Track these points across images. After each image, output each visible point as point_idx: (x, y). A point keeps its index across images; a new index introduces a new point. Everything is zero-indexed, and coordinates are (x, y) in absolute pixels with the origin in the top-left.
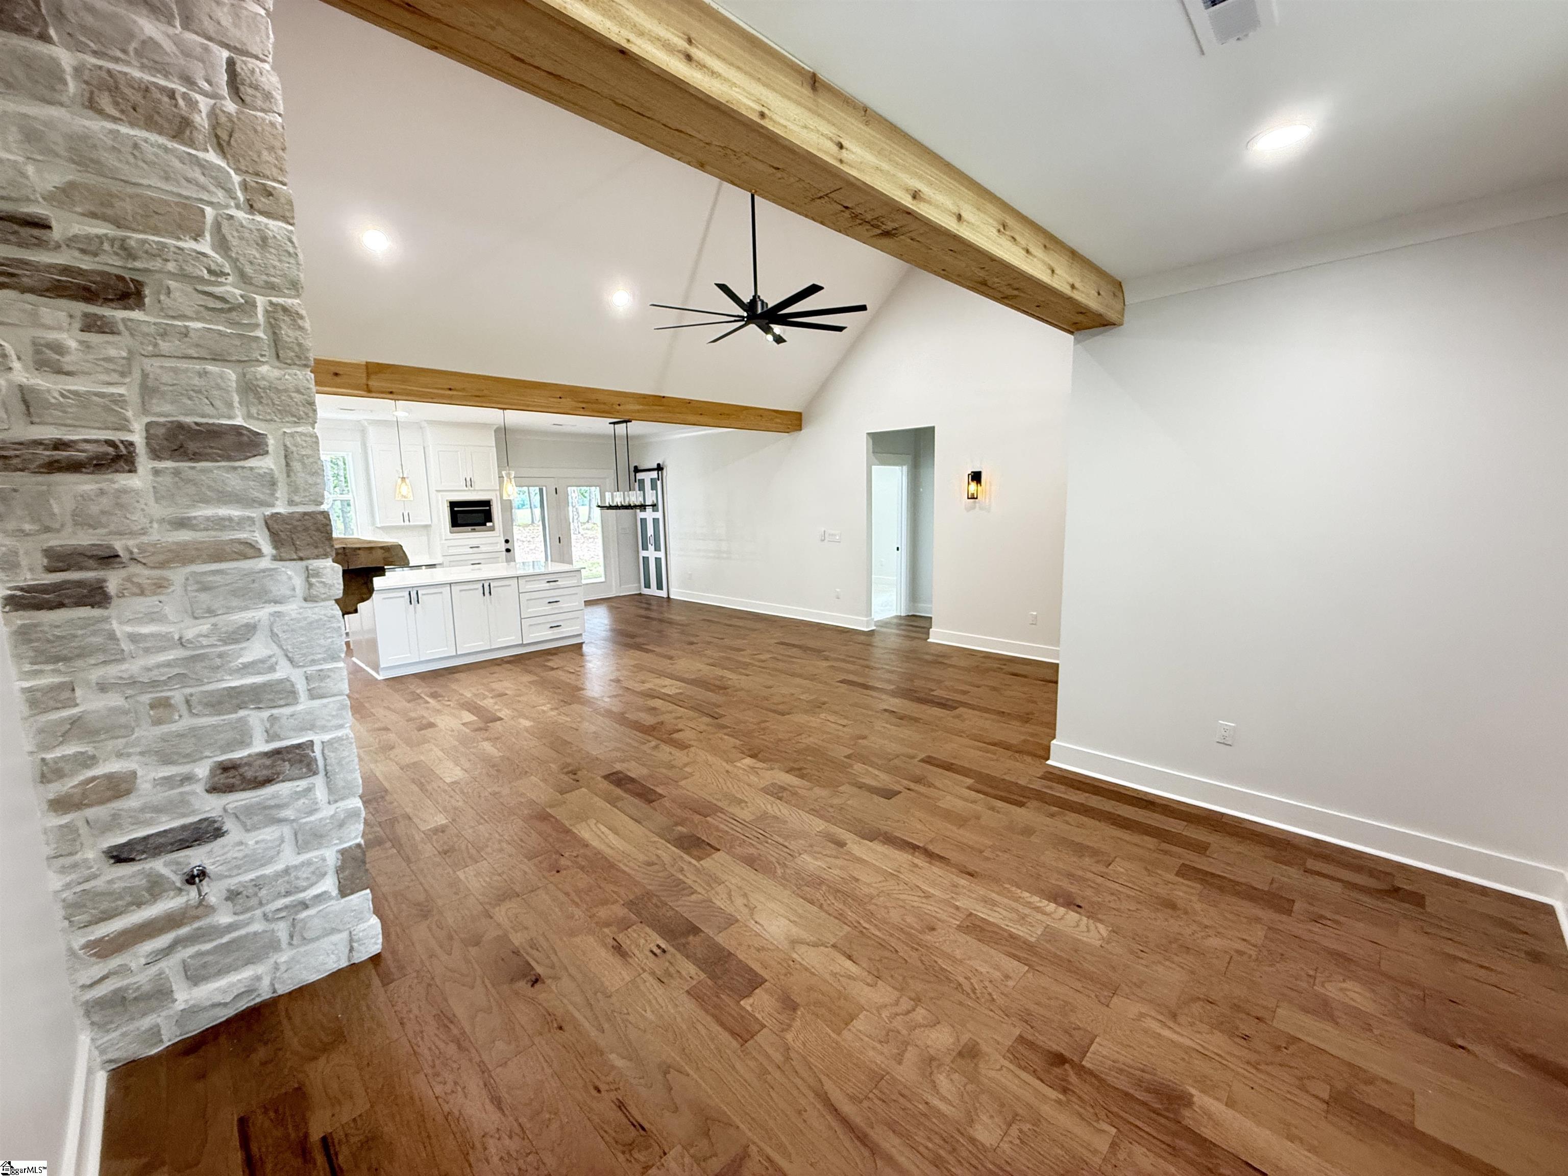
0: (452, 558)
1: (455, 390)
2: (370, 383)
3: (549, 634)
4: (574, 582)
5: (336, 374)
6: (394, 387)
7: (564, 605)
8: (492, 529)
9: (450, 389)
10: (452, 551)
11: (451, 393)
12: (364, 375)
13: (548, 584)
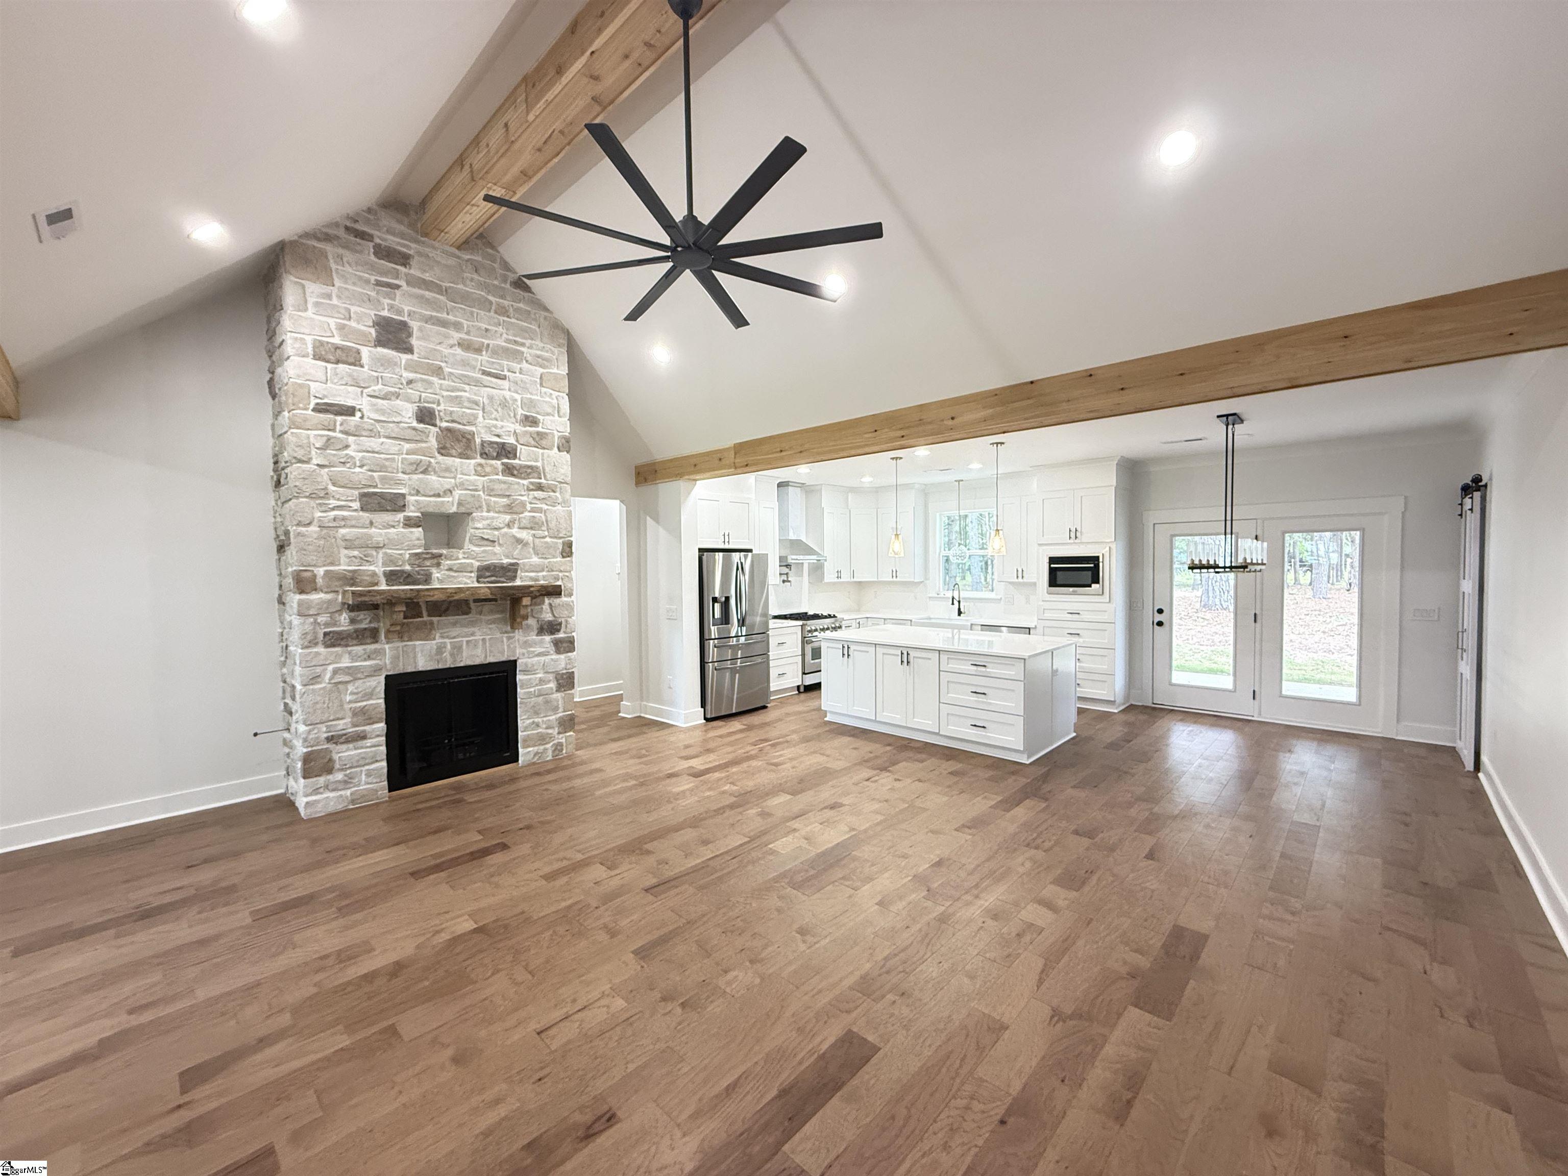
0: (1048, 623)
3: (974, 735)
7: (993, 700)
8: (1100, 593)
13: (975, 668)
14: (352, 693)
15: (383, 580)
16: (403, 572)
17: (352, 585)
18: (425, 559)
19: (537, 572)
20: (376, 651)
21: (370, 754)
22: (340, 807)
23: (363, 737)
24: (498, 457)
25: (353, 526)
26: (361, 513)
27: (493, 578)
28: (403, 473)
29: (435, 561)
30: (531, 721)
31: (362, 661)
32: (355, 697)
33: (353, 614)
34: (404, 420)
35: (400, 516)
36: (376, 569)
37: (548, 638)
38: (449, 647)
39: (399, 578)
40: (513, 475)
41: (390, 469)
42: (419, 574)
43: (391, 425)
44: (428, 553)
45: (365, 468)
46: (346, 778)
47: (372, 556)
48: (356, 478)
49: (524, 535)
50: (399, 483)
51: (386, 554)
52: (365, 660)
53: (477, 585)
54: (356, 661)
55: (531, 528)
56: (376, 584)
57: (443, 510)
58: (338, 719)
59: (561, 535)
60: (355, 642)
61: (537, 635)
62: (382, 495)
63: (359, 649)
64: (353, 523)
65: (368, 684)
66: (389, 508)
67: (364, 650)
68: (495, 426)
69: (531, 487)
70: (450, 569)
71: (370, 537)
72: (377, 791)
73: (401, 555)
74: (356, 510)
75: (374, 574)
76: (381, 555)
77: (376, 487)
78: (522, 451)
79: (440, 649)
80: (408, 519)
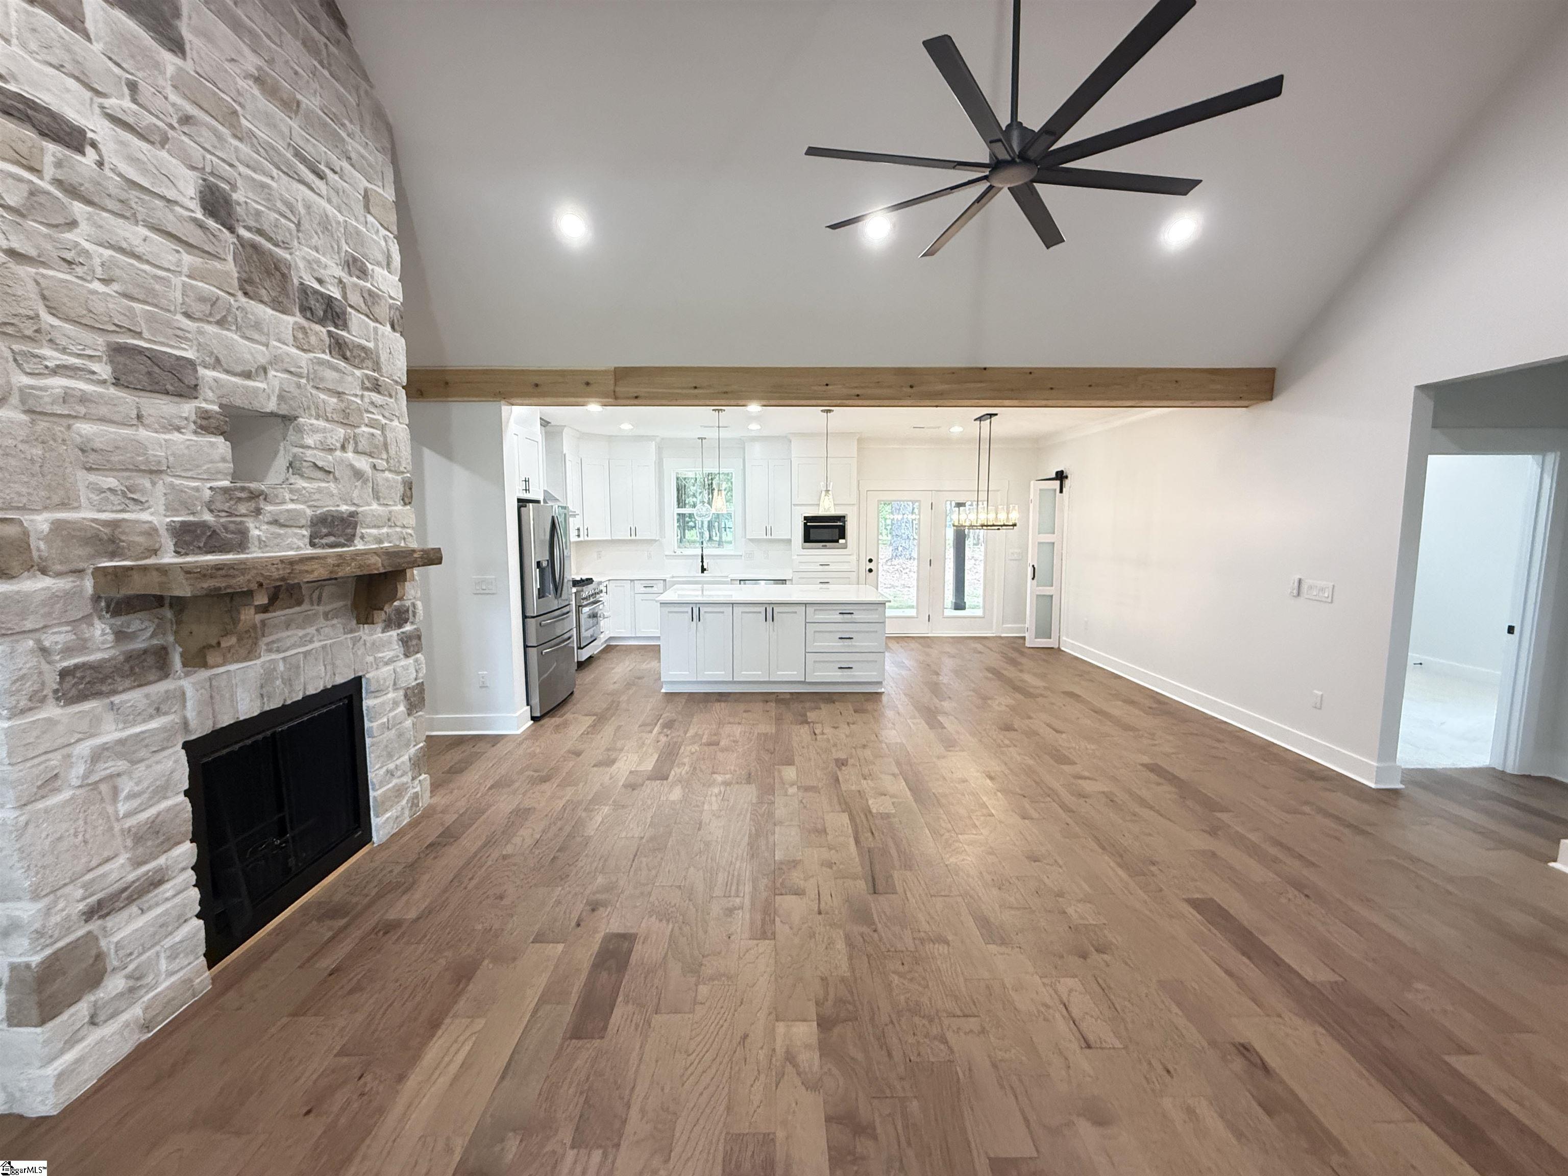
0: (803, 575)
1: (701, 388)
2: (617, 389)
3: (839, 676)
4: (873, 617)
5: (588, 384)
6: (642, 391)
7: (861, 643)
8: (845, 547)
9: (695, 388)
10: (803, 567)
11: (696, 391)
12: (612, 382)
13: (841, 616)
14: (131, 796)
15: (168, 543)
16: (204, 525)
17: (113, 555)
18: (240, 499)
19: (379, 527)
20: (168, 696)
21: (174, 913)
22: (127, 1048)
23: (156, 881)
24: (322, 322)
25: (102, 420)
26: (112, 390)
27: (332, 539)
28: (187, 315)
29: (252, 505)
30: (384, 769)
31: (144, 721)
32: (135, 803)
33: (118, 621)
34: (180, 199)
35: (188, 408)
36: (154, 519)
37: (394, 634)
38: (281, 667)
39: (198, 538)
40: (345, 358)
41: (164, 302)
42: (226, 528)
43: (158, 202)
44: (243, 489)
45: (116, 286)
46: (131, 983)
47: (143, 491)
48: (99, 307)
49: (363, 464)
50: (181, 336)
51: (172, 486)
52: (151, 717)
53: (310, 551)
54: (134, 724)
55: (370, 455)
56: (155, 552)
57: (257, 405)
58: (108, 860)
59: (402, 469)
60: (127, 683)
61: (383, 632)
62: (153, 358)
63: (134, 697)
64: (103, 411)
65: (159, 768)
66: (169, 387)
67: (147, 696)
68: (318, 262)
69: (368, 384)
70: (275, 522)
71: (141, 447)
72: (191, 980)
73: (197, 489)
74: (104, 382)
75: (152, 532)
76: (160, 488)
77: (139, 335)
78: (356, 319)
79: (268, 676)
80: (204, 415)
